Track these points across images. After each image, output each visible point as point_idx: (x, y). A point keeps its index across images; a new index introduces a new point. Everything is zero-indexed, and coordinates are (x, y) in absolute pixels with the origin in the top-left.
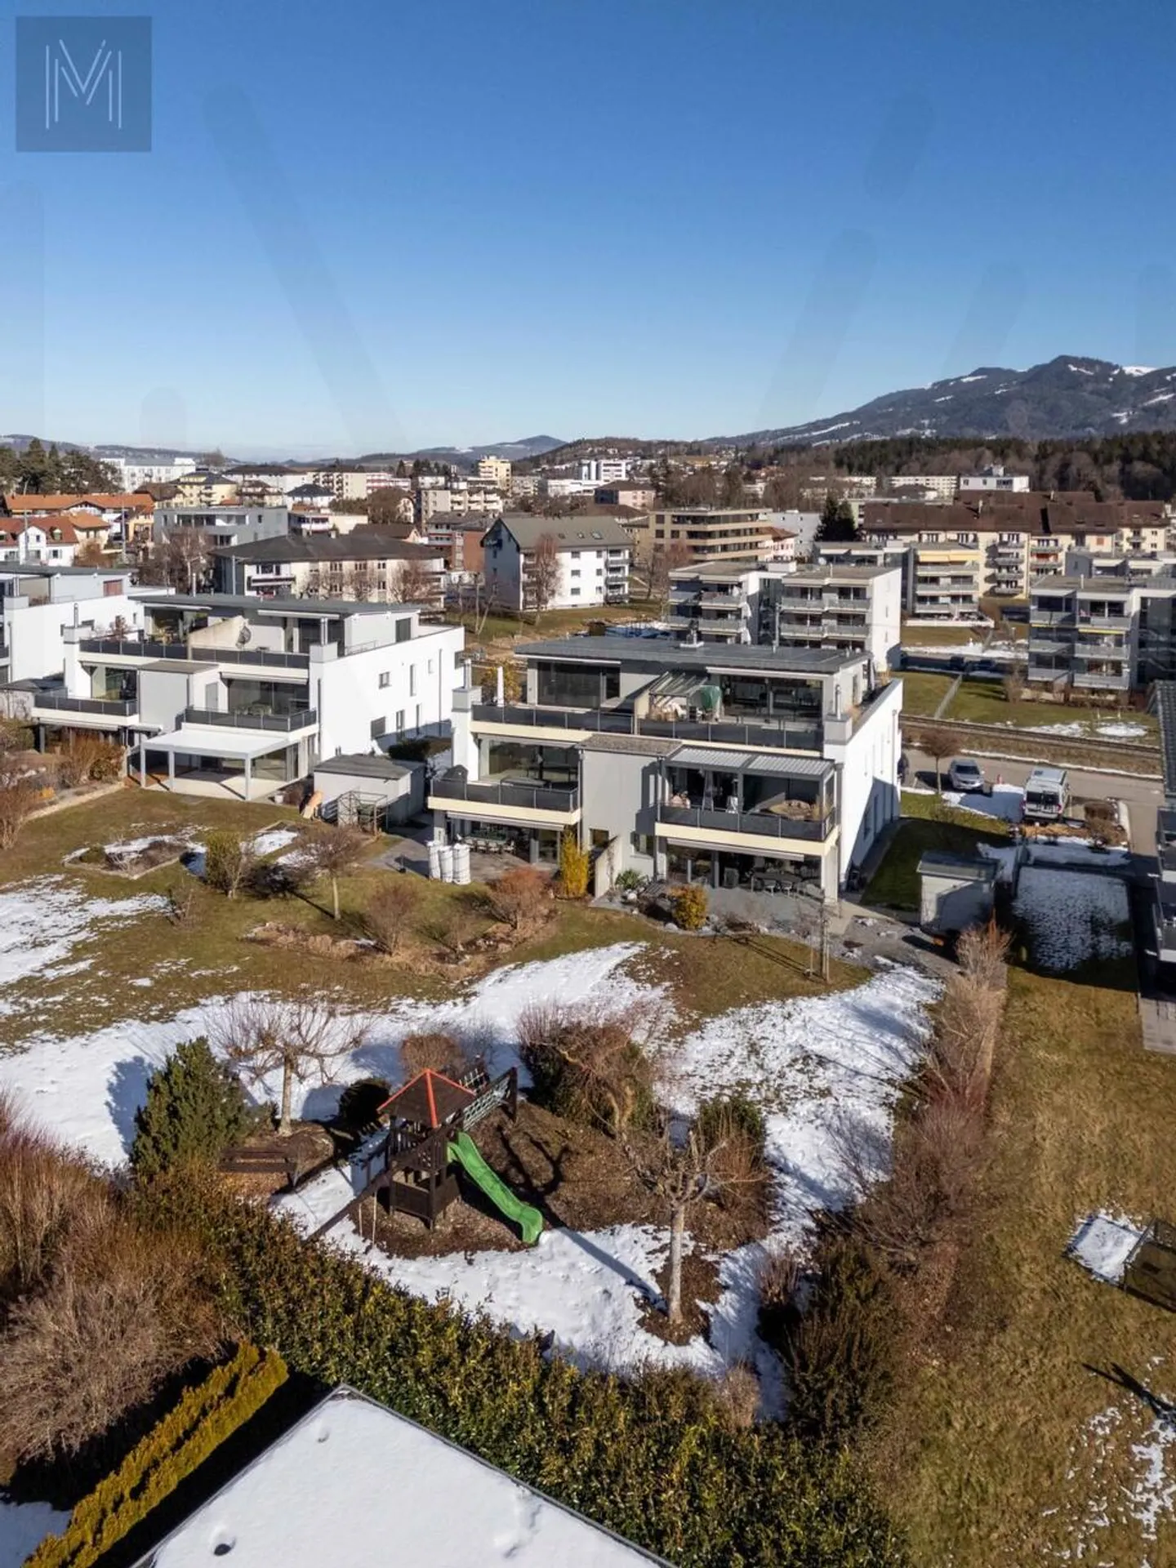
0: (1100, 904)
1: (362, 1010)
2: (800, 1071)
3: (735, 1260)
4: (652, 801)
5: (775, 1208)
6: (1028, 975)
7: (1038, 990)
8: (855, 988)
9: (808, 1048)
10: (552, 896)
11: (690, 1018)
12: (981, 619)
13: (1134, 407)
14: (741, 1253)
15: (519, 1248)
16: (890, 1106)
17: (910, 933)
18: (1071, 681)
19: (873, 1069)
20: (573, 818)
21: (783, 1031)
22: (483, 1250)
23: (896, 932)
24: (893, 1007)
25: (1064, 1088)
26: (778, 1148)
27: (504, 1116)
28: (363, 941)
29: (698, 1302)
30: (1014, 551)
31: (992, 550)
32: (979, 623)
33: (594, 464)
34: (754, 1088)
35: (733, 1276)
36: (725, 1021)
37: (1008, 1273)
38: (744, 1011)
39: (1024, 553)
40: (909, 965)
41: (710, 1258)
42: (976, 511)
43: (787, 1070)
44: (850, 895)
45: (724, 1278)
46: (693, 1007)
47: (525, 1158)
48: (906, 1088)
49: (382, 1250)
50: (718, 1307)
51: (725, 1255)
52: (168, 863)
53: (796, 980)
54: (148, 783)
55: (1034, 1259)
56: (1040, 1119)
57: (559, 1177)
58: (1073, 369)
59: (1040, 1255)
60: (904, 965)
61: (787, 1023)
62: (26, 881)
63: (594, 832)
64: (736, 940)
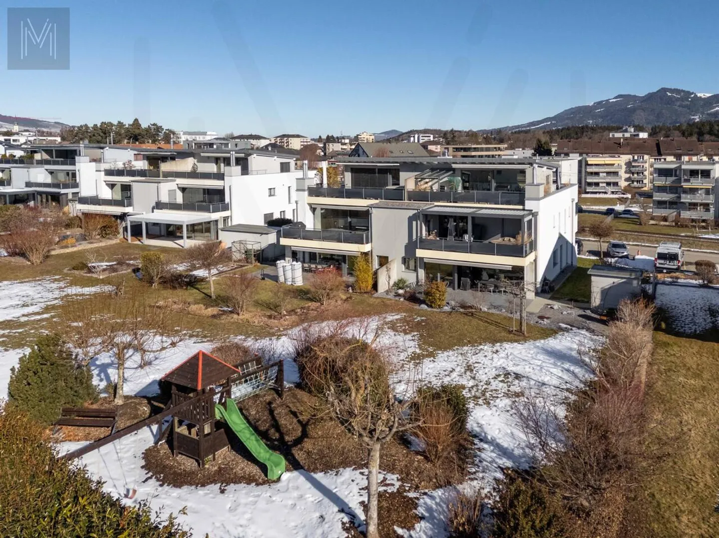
0: (714, 302)
1: (208, 341)
2: (502, 381)
3: (432, 498)
4: (414, 237)
5: (473, 463)
6: (667, 336)
7: (675, 344)
8: (544, 339)
9: (509, 369)
10: (351, 291)
11: (427, 351)
12: (624, 194)
13: (703, 113)
14: (439, 493)
15: (264, 483)
16: (569, 404)
17: (584, 313)
18: (679, 214)
19: (555, 382)
20: (366, 248)
21: (492, 359)
22: (235, 483)
23: (573, 312)
24: (571, 349)
25: (701, 400)
26: (480, 426)
27: (275, 395)
28: (225, 309)
29: (396, 528)
30: (642, 164)
31: (629, 164)
32: (623, 196)
33: (416, 136)
34: (467, 390)
35: (429, 509)
36: (451, 353)
37: (668, 521)
38: (466, 348)
39: (647, 165)
40: (583, 328)
41: (412, 495)
42: (620, 144)
43: (492, 381)
44: (543, 295)
45: (421, 510)
46: (430, 345)
47: (282, 421)
48: (581, 394)
49: (158, 480)
50: (412, 533)
51: (425, 494)
52: (123, 272)
53: (503, 334)
54: (132, 241)
55: (690, 512)
56: (685, 418)
57: (305, 435)
58: (669, 94)
59: (695, 509)
60: (579, 328)
61: (495, 356)
62: (37, 278)
63: (380, 257)
64: (466, 314)
